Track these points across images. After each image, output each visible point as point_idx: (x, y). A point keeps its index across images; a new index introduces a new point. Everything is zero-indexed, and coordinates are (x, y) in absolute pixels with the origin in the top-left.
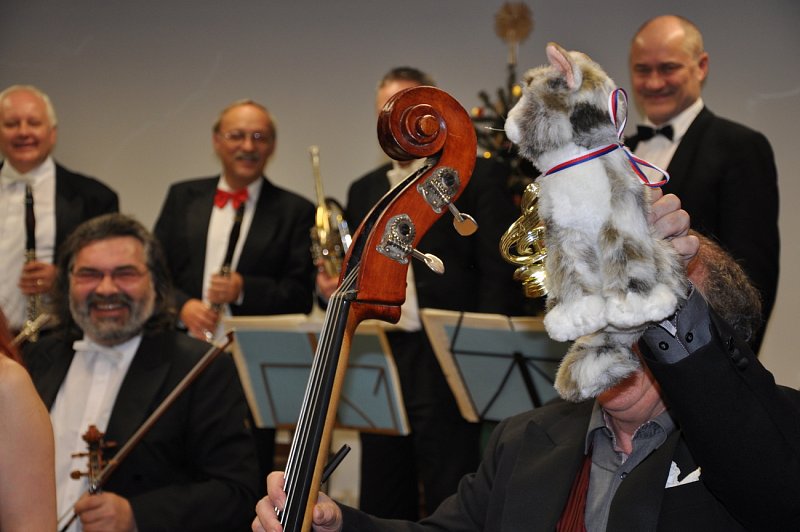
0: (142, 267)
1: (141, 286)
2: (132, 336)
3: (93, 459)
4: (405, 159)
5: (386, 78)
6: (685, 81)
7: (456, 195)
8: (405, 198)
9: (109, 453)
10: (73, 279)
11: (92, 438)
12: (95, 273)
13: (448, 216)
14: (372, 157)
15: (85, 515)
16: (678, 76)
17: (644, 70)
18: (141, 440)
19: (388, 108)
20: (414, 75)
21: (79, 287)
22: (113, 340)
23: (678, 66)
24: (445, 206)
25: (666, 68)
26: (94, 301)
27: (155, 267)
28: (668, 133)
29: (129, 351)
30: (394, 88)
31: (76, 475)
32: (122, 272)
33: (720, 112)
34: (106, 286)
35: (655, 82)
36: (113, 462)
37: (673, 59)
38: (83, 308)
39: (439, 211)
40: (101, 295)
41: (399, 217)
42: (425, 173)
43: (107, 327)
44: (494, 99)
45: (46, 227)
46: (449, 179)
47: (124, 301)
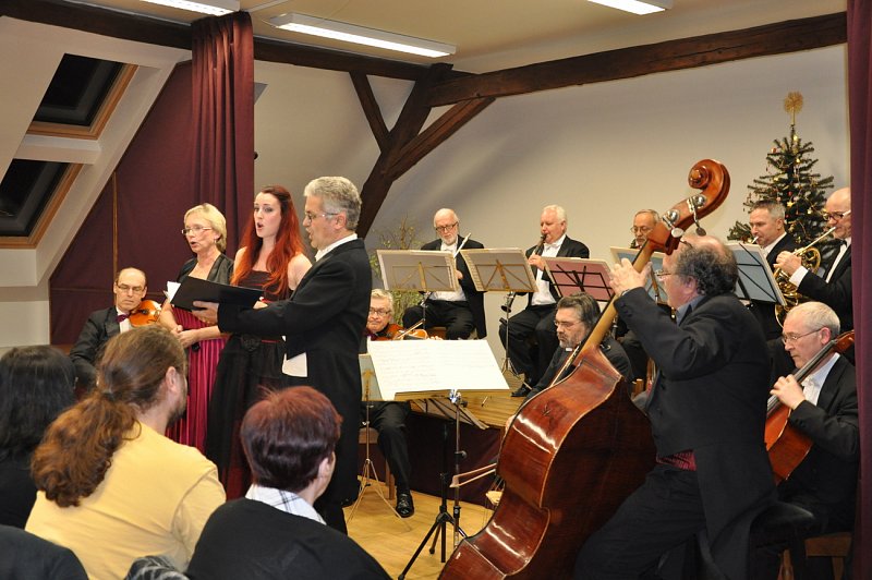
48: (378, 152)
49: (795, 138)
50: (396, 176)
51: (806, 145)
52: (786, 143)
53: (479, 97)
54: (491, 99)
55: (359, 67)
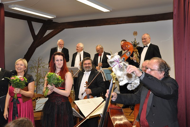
0: (91, 63)
1: (91, 65)
2: (90, 71)
3: (87, 85)
4: (124, 50)
5: (122, 41)
6: (147, 40)
7: (131, 55)
8: (124, 55)
9: (88, 84)
10: (83, 65)
11: (86, 83)
12: (86, 64)
13: (129, 57)
14: (120, 50)
15: (86, 91)
16: (146, 40)
17: (143, 39)
18: (92, 83)
19: (122, 44)
20: (125, 41)
21: (84, 66)
22: (88, 71)
23: (146, 39)
24: (129, 56)
25: (145, 39)
26: (86, 67)
27: (92, 63)
28: (147, 46)
29: (90, 72)
30: (123, 42)
31: (85, 87)
32: (89, 64)
33: (152, 44)
34: (87, 65)
35: (144, 40)
36: (89, 85)
37: (146, 38)
38: (85, 68)
39: (128, 57)
40: (87, 67)
41: (123, 57)
42: (127, 52)
43: (88, 69)
44: (133, 42)
45: (82, 59)
46: (130, 53)
47: (89, 67)
48: (33, 41)
49: (136, 41)
50: (37, 47)
51: (138, 43)
52: (134, 42)
53: (61, 28)
54: (64, 29)
55: (30, 19)
